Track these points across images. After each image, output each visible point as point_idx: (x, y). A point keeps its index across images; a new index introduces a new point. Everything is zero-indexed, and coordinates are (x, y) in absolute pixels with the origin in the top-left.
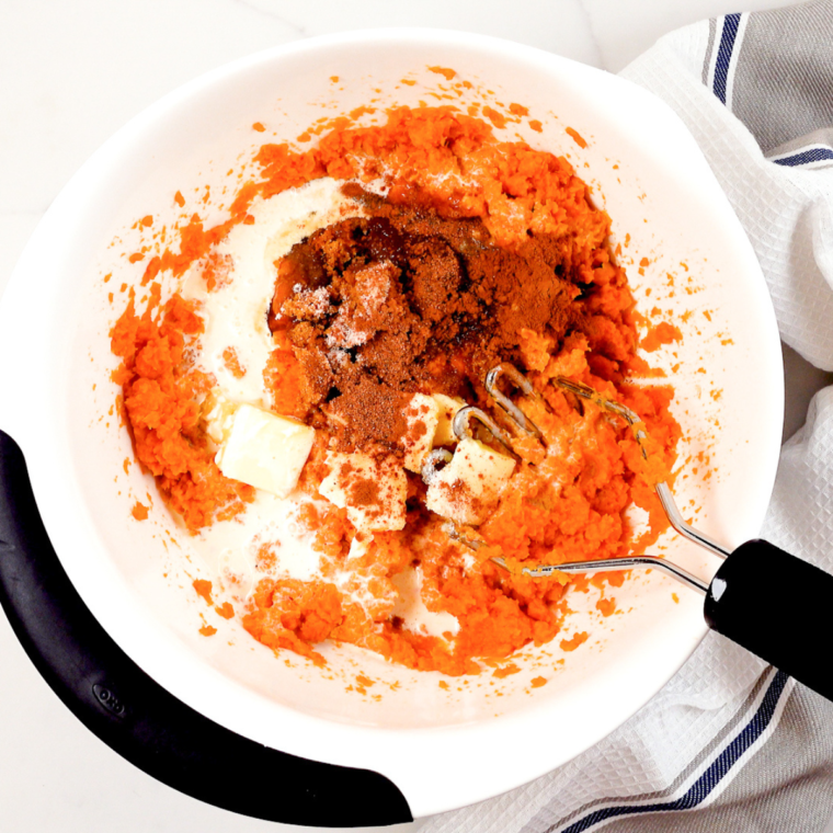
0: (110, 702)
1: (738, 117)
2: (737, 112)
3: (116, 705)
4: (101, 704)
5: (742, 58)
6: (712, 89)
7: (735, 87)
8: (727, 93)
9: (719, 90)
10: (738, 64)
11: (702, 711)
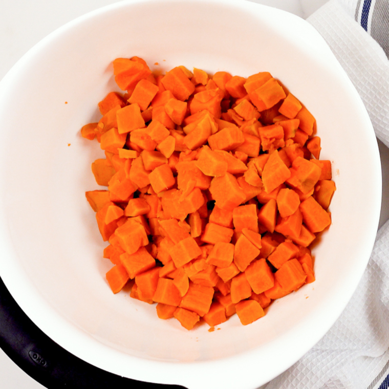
0: (39, 360)
1: (374, 38)
2: (374, 35)
3: (42, 361)
4: (34, 361)
5: (376, 8)
6: (360, 24)
7: (372, 22)
8: (368, 26)
9: (364, 24)
10: (374, 11)
11: (373, 358)
